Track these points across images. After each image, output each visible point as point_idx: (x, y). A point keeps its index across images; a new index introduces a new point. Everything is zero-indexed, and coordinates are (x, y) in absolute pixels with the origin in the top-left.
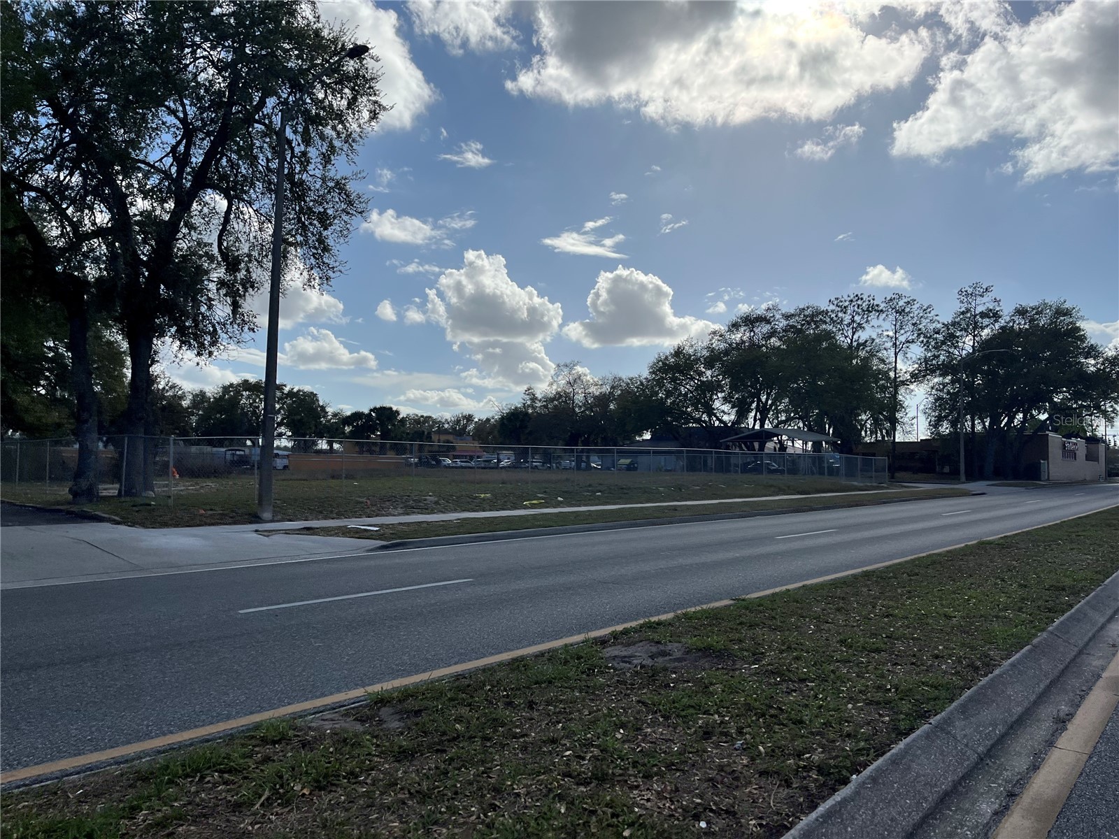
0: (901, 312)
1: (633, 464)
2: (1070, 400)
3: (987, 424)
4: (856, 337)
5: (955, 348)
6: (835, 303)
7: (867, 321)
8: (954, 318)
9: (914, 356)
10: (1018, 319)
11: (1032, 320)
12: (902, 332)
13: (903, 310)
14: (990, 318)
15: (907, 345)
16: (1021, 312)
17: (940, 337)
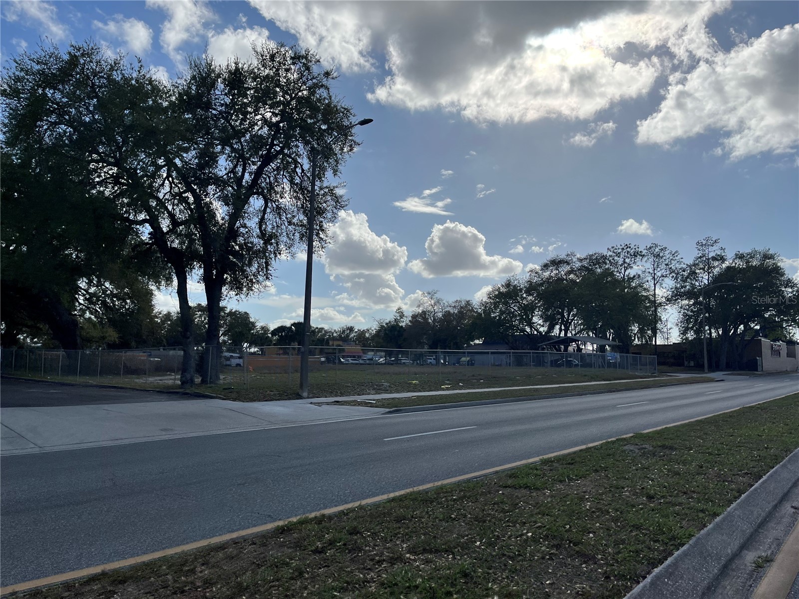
0: (658, 256)
1: (471, 361)
2: (775, 316)
3: (720, 333)
4: (627, 273)
5: (696, 281)
6: (612, 250)
7: (635, 263)
8: (694, 261)
9: (667, 286)
10: (738, 262)
11: (748, 262)
12: (659, 269)
13: (659, 255)
14: (718, 260)
15: (663, 278)
16: (741, 257)
17: (685, 274)
